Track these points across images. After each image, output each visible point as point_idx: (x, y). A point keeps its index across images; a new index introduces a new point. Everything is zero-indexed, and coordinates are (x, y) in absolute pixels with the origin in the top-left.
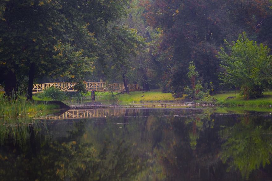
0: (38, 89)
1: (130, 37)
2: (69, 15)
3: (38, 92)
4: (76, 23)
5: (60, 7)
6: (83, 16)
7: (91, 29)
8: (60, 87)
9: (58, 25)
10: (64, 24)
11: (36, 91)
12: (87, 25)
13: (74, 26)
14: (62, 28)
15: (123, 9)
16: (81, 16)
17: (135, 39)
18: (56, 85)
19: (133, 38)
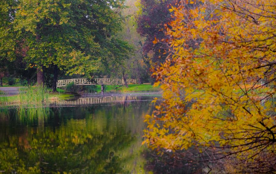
0: (62, 84)
1: (123, 45)
2: (81, 31)
3: (62, 86)
4: (85, 37)
5: (74, 26)
6: (90, 32)
7: (96, 40)
8: (78, 82)
9: (73, 38)
10: (77, 37)
11: (61, 85)
12: (93, 37)
13: (84, 39)
14: (76, 40)
15: (119, 26)
16: (89, 32)
17: (127, 47)
18: (76, 80)
19: (126, 46)
